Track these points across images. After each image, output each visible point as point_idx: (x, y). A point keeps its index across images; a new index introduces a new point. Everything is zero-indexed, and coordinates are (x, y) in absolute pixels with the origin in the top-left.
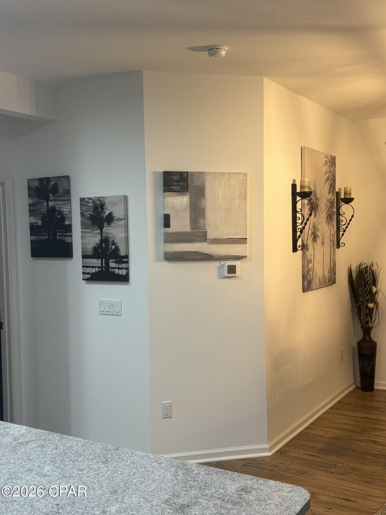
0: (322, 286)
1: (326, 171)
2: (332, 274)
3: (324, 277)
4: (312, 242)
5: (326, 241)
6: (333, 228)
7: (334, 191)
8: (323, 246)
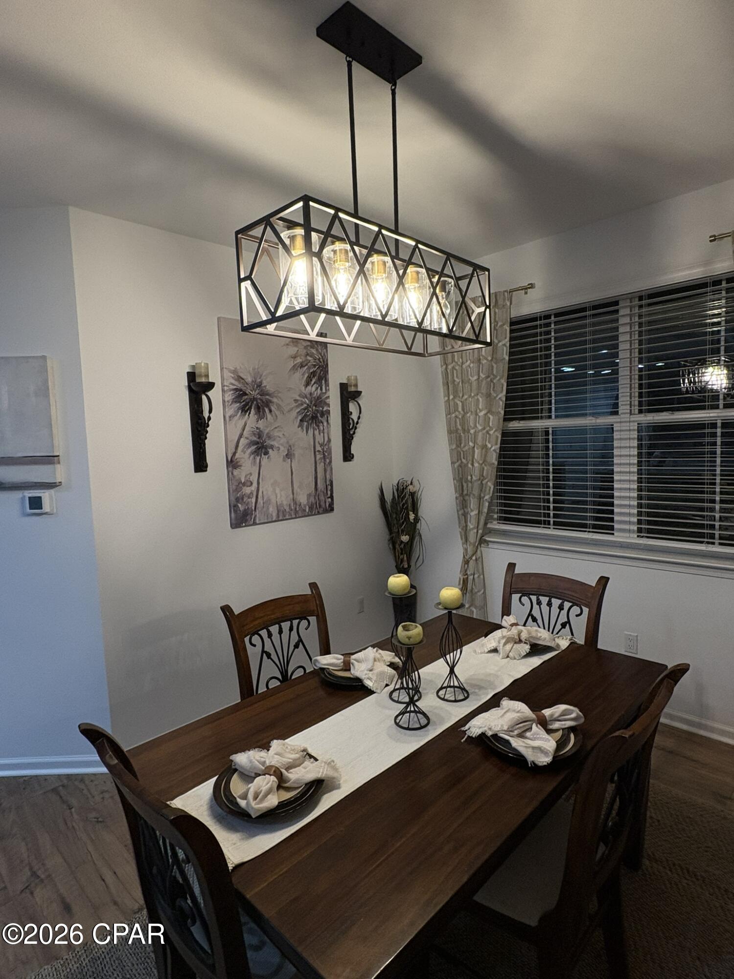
0: (287, 517)
1: (296, 353)
2: (322, 498)
3: (295, 503)
4: (252, 456)
5: (297, 453)
6: (322, 434)
7: (323, 382)
8: (290, 460)
